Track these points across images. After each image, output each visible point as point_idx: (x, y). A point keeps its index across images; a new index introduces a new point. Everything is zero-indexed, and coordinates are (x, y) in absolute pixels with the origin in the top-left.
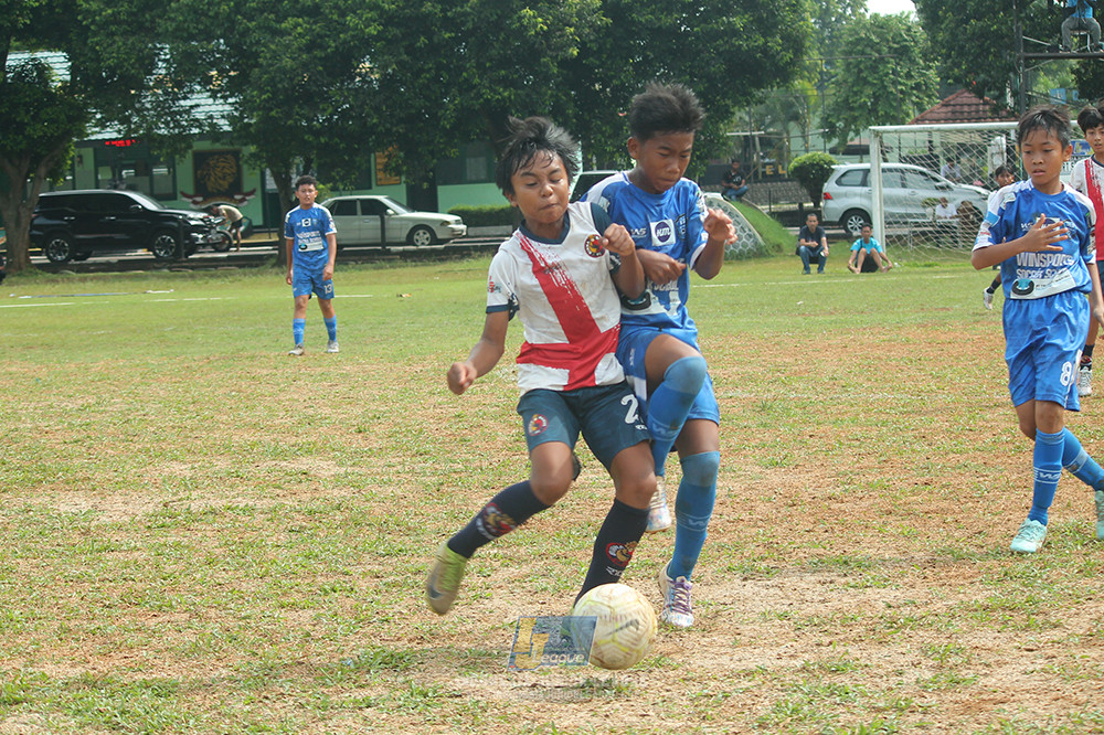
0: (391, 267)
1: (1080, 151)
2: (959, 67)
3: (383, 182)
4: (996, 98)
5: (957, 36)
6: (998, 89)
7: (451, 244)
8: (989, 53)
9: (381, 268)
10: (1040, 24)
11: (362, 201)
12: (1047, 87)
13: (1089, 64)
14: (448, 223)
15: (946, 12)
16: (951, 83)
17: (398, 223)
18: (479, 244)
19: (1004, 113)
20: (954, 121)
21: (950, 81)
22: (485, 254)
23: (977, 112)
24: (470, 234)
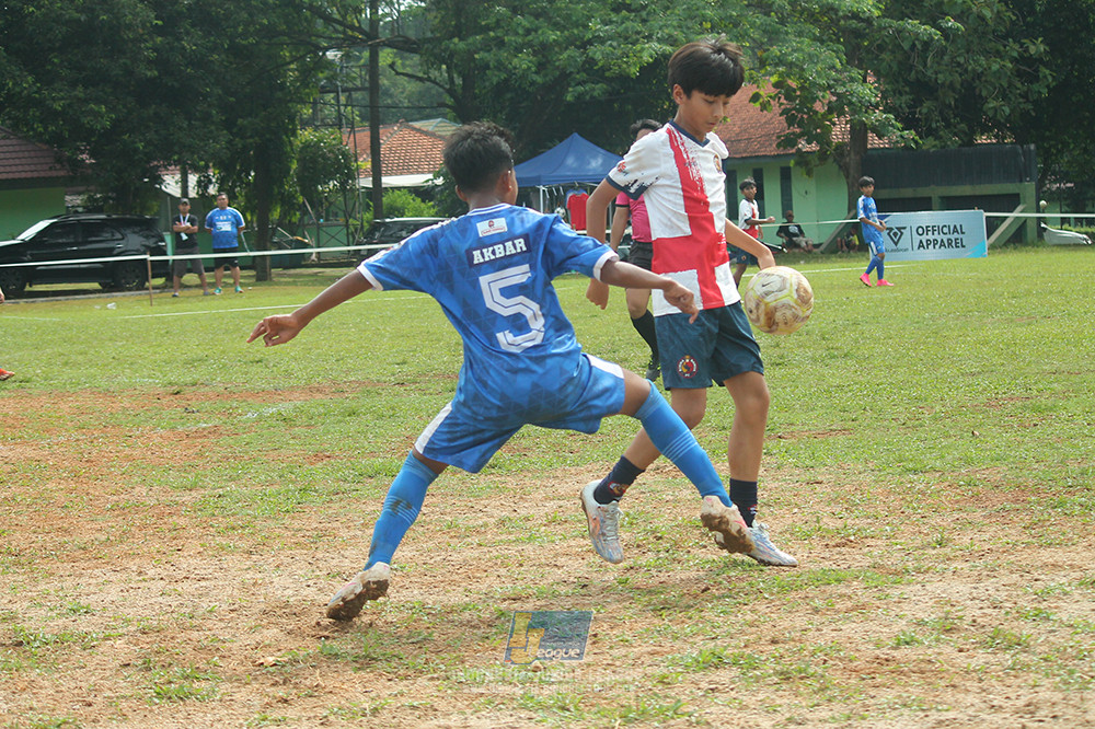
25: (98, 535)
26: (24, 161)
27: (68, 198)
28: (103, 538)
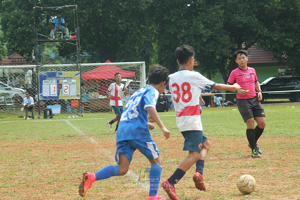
1: (58, 76)
2: (14, 44)
4: (28, 56)
5: (14, 33)
6: (28, 53)
8: (25, 39)
10: (45, 29)
12: (48, 52)
13: (63, 44)
15: (9, 24)
16: (12, 51)
19: (31, 62)
20: (12, 64)
21: (11, 50)
23: (21, 61)
25: (285, 186)
26: (264, 57)
27: (279, 70)
28: (287, 187)
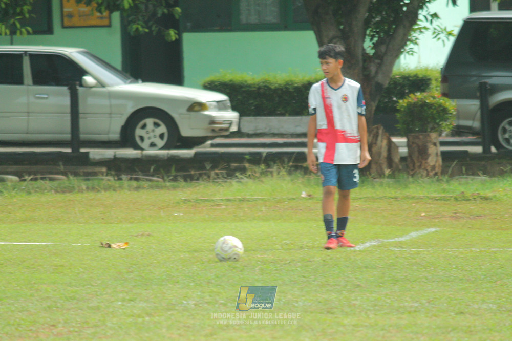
0: (93, 189)
3: (76, 21)
7: (206, 148)
9: (70, 190)
11: (34, 57)
14: (201, 106)
17: (106, 102)
18: (265, 151)
22: (275, 168)
24: (245, 129)
